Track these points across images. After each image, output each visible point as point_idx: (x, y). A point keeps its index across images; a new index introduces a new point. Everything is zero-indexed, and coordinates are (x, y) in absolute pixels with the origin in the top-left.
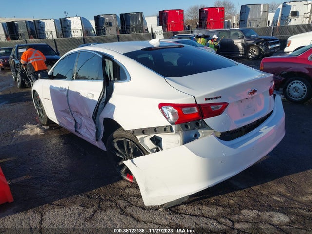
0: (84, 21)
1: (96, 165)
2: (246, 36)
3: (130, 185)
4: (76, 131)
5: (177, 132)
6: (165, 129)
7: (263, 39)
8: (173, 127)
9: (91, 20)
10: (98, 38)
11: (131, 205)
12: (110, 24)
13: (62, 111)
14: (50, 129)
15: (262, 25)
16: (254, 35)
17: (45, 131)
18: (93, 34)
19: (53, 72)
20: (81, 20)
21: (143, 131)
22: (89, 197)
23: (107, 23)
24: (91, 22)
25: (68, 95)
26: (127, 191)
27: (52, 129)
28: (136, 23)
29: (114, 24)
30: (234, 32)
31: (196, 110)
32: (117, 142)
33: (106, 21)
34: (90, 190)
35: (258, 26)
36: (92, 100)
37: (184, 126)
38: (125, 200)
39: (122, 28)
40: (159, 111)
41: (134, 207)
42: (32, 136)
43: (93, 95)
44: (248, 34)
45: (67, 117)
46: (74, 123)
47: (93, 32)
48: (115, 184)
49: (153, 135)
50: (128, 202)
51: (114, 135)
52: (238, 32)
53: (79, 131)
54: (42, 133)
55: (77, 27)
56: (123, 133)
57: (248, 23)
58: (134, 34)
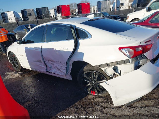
0: (15, 14)
1: (67, 89)
2: (105, 16)
3: (95, 97)
4: (47, 72)
5: (132, 63)
6: (125, 62)
7: (113, 17)
8: (130, 60)
9: (20, 13)
10: (25, 22)
11: (104, 108)
12: (30, 14)
13: (35, 61)
14: (24, 73)
15: (108, 10)
16: (108, 15)
17: (21, 74)
18: (21, 20)
19: (25, 40)
20: (13, 13)
21: (108, 65)
22: (76, 108)
23: (28, 14)
24: (19, 14)
25: (41, 51)
26: (96, 100)
27: (25, 73)
28: (45, 13)
29: (32, 14)
30: (99, 14)
31: (140, 49)
32: (86, 74)
33: (28, 13)
34: (74, 104)
35: (106, 11)
36: (67, 51)
37: (136, 58)
38: (98, 105)
39: (38, 16)
40: (120, 52)
41: (106, 108)
42: (14, 79)
43: (67, 48)
44: (105, 15)
45: (40, 64)
46: (45, 67)
47: (21, 19)
48: (85, 97)
49: (113, 67)
50: (101, 106)
51: (84, 69)
52: (101, 14)
53: (50, 71)
54: (21, 76)
55: (11, 17)
56: (90, 68)
57: (102, 10)
58: (44, 19)
